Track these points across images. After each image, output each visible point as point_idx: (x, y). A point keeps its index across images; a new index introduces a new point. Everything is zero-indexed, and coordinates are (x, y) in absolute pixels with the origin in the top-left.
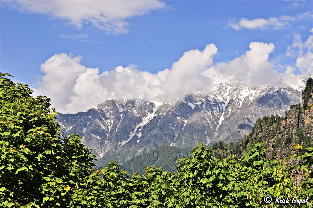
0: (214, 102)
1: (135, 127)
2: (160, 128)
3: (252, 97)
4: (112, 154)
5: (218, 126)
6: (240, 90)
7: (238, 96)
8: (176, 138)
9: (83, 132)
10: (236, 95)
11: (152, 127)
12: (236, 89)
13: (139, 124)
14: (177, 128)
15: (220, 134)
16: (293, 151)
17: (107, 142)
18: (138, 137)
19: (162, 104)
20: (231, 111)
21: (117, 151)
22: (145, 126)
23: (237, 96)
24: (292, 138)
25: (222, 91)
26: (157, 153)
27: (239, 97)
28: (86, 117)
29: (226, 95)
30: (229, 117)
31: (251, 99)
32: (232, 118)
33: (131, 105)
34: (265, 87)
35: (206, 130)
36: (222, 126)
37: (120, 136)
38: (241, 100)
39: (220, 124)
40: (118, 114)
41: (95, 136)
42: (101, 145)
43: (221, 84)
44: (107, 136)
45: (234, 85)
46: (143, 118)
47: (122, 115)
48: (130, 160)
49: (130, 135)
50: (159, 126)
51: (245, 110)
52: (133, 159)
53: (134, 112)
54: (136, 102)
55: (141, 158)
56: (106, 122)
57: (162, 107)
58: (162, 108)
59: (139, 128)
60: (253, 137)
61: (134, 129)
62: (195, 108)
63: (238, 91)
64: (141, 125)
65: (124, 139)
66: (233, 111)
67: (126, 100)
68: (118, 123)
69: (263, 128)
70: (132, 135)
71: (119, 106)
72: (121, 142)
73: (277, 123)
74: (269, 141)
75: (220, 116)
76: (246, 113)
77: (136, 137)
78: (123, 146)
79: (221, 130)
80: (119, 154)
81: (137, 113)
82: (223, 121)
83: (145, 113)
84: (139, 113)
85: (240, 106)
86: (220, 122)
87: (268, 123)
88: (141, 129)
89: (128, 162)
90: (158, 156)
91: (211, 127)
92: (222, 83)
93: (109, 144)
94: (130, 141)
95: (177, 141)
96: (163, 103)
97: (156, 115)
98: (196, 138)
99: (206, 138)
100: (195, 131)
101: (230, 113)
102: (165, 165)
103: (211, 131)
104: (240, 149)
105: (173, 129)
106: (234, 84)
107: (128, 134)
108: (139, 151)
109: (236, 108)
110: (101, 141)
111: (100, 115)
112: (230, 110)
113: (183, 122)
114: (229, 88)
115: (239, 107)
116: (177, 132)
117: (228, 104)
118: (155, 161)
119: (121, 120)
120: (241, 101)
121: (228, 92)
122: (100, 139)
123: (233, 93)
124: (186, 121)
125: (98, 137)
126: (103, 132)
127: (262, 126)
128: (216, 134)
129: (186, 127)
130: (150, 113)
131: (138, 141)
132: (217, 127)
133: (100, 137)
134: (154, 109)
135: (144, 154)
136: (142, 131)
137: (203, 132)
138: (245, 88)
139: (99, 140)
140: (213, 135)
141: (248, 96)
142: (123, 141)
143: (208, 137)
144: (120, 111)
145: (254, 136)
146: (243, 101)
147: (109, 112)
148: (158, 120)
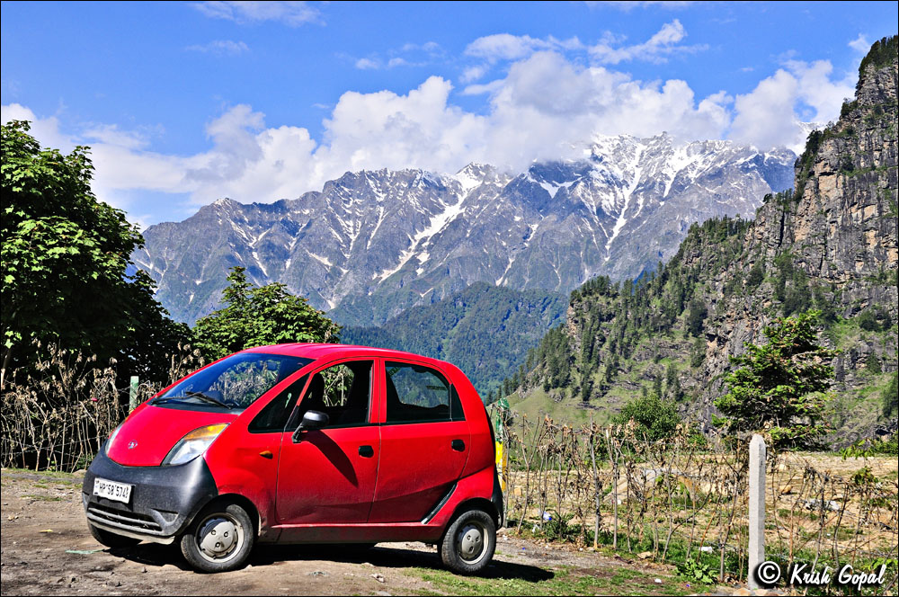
0: (603, 182)
1: (413, 238)
2: (473, 240)
3: (695, 171)
4: (356, 301)
5: (612, 239)
6: (665, 154)
7: (660, 168)
8: (509, 266)
9: (289, 246)
10: (656, 165)
11: (453, 239)
12: (658, 152)
13: (422, 230)
14: (512, 241)
15: (614, 259)
16: (766, 301)
17: (345, 271)
18: (419, 261)
19: (478, 184)
20: (645, 204)
21: (370, 294)
22: (437, 236)
23: (658, 167)
24: (765, 271)
25: (624, 156)
26: (462, 301)
27: (664, 172)
28: (296, 212)
29: (632, 164)
30: (638, 218)
31: (693, 175)
32: (645, 222)
33: (405, 186)
34: (727, 149)
35: (583, 246)
36: (620, 239)
37: (377, 258)
38: (669, 179)
39: (615, 235)
40: (372, 206)
41: (317, 257)
42: (332, 278)
43: (622, 139)
44: (345, 258)
45: (652, 142)
46: (432, 216)
47: (382, 209)
48: (399, 317)
49: (400, 257)
50: (471, 235)
51: (677, 202)
52: (406, 315)
53: (412, 202)
54: (418, 178)
55: (424, 311)
56: (343, 224)
57: (478, 191)
58: (479, 194)
59: (424, 240)
60: (680, 268)
61: (409, 243)
62: (557, 195)
63: (662, 157)
64: (429, 232)
65: (387, 266)
66: (648, 205)
67: (392, 174)
68: (374, 227)
69: (702, 248)
70: (405, 257)
71: (376, 186)
72: (380, 272)
73: (736, 236)
74: (717, 277)
75: (618, 216)
76: (680, 210)
77: (414, 262)
78: (384, 283)
79: (617, 249)
80: (373, 300)
81: (418, 204)
82: (623, 229)
83: (439, 204)
84: (423, 205)
85: (666, 193)
86: (616, 230)
87: (716, 234)
88: (426, 244)
89: (393, 320)
90: (466, 308)
91: (594, 241)
92: (624, 136)
93: (350, 277)
94: (401, 271)
95: (511, 274)
96: (481, 182)
97: (463, 210)
98: (557, 267)
99: (582, 268)
100: (556, 250)
101: (641, 207)
102: (482, 330)
103: (594, 251)
104: (647, 296)
105: (504, 244)
106: (652, 140)
107: (396, 254)
108: (422, 296)
109: (656, 198)
110: (333, 269)
111: (330, 207)
112: (641, 201)
113: (528, 229)
114: (640, 148)
115: (663, 194)
116: (514, 252)
117: (638, 186)
118: (457, 321)
119: (380, 221)
120: (667, 182)
121: (637, 158)
122: (330, 265)
123: (650, 161)
124: (534, 227)
125: (325, 261)
126: (336, 248)
127: (700, 241)
128: (607, 259)
129: (535, 239)
130: (450, 205)
131: (420, 271)
132: (610, 242)
133: (329, 260)
134: (459, 196)
135: (433, 302)
136: (429, 248)
137: (575, 253)
138: (678, 149)
139: (328, 266)
140: (598, 259)
141: (686, 169)
142: (385, 271)
143: (587, 263)
144: (378, 199)
145: (682, 264)
146: (672, 180)
147: (351, 202)
148: (469, 224)
